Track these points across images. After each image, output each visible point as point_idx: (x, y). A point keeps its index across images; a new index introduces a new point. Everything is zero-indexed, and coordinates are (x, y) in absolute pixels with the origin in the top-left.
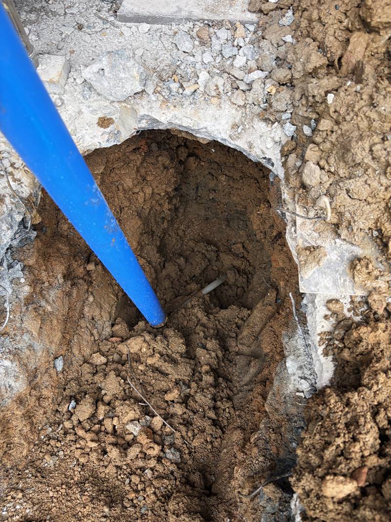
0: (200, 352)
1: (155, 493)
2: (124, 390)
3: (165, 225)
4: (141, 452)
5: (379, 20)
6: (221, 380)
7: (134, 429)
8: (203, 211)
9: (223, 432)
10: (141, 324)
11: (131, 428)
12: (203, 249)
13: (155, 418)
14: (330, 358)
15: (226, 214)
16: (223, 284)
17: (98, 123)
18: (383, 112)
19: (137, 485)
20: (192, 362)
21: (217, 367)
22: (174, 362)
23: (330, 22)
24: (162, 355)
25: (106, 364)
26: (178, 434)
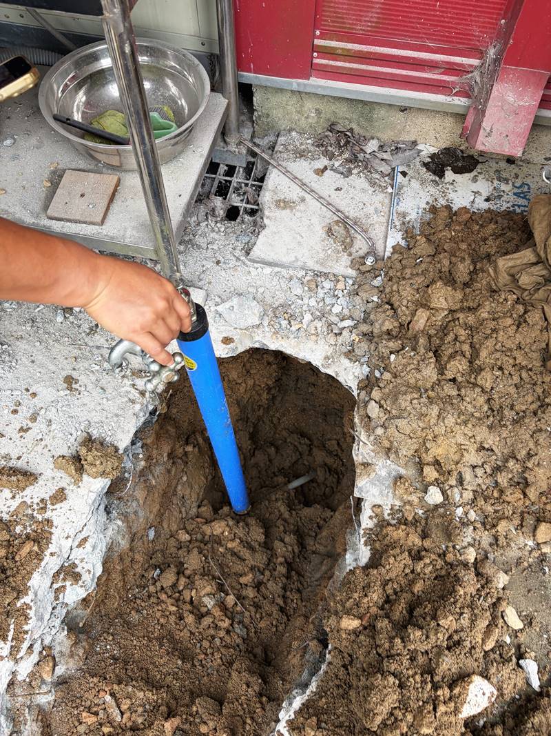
0: (277, 544)
1: (221, 658)
2: (204, 568)
3: (261, 412)
4: (213, 622)
5: (435, 305)
6: (293, 573)
7: (209, 603)
8: (301, 402)
9: (289, 620)
10: (226, 509)
11: (206, 600)
12: (296, 441)
13: (228, 597)
14: (369, 548)
15: (324, 408)
16: (312, 481)
17: (222, 341)
18: (425, 376)
19: (207, 650)
20: (269, 552)
21: (292, 561)
22: (252, 549)
23: (405, 295)
24: (242, 541)
25: (190, 542)
26: (247, 614)
